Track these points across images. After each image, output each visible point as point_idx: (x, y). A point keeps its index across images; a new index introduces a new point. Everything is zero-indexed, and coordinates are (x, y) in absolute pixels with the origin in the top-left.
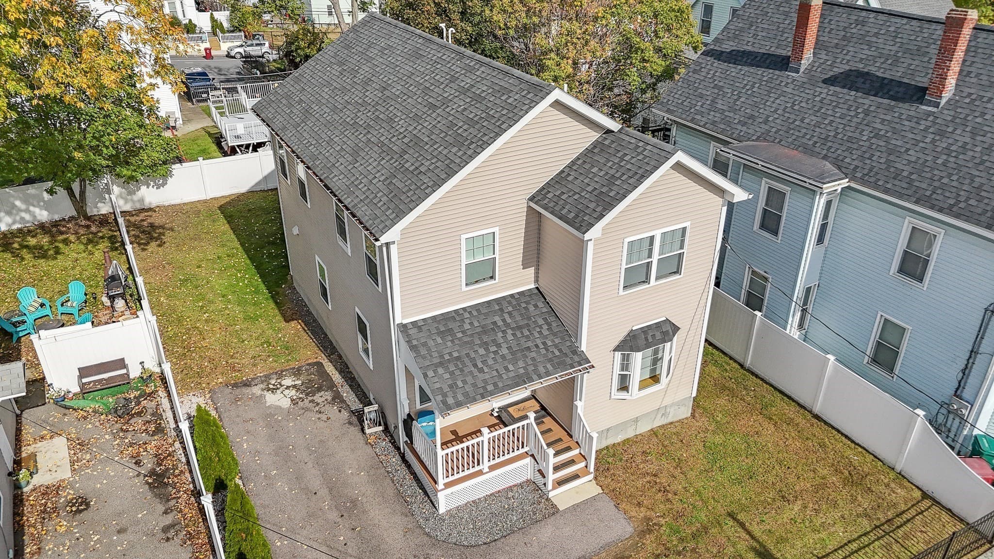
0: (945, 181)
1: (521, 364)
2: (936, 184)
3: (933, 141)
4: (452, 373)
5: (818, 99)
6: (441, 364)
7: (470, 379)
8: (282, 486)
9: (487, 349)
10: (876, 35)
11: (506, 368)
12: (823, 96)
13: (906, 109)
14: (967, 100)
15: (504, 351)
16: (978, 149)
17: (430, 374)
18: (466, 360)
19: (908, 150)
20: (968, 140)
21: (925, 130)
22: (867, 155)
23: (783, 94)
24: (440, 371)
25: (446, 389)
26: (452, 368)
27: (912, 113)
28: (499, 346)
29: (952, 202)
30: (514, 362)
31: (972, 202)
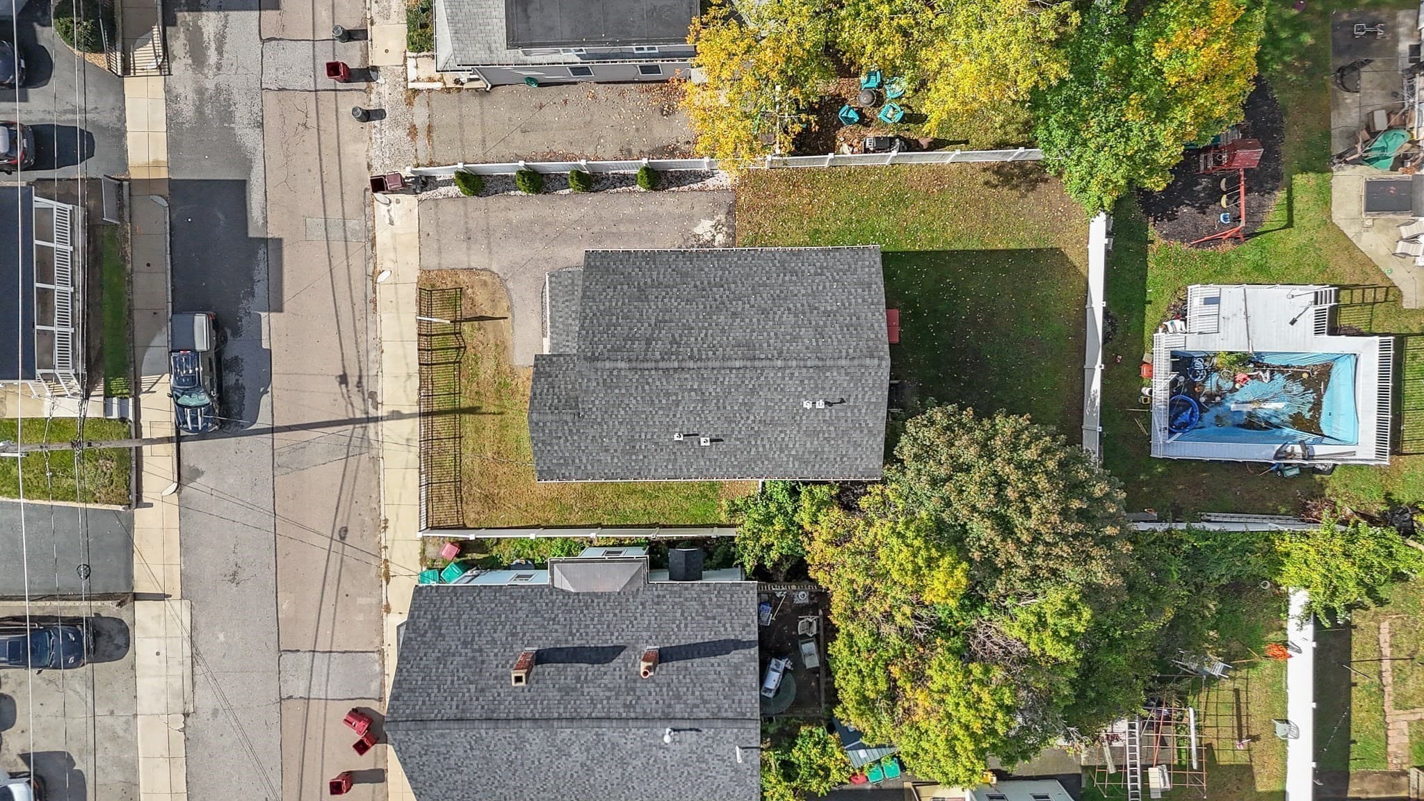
0: (493, 605)
1: (561, 326)
2: (497, 601)
3: (515, 627)
4: (566, 286)
5: (616, 634)
6: (573, 282)
7: (561, 294)
8: (629, 211)
9: (573, 312)
10: (609, 698)
11: (561, 317)
12: (614, 638)
13: (548, 644)
14: (511, 662)
15: (570, 321)
16: (486, 632)
17: (570, 275)
18: (571, 297)
19: (527, 616)
20: (495, 635)
21: (524, 635)
22: (550, 605)
23: (647, 629)
24: (570, 281)
25: (560, 280)
26: (570, 288)
27: (541, 642)
28: (574, 320)
29: (482, 594)
30: (563, 323)
31: (471, 598)
